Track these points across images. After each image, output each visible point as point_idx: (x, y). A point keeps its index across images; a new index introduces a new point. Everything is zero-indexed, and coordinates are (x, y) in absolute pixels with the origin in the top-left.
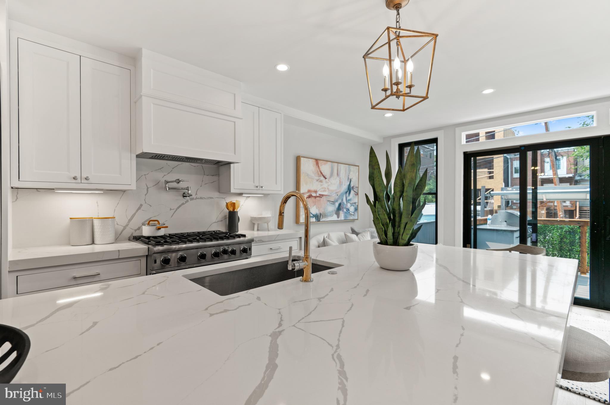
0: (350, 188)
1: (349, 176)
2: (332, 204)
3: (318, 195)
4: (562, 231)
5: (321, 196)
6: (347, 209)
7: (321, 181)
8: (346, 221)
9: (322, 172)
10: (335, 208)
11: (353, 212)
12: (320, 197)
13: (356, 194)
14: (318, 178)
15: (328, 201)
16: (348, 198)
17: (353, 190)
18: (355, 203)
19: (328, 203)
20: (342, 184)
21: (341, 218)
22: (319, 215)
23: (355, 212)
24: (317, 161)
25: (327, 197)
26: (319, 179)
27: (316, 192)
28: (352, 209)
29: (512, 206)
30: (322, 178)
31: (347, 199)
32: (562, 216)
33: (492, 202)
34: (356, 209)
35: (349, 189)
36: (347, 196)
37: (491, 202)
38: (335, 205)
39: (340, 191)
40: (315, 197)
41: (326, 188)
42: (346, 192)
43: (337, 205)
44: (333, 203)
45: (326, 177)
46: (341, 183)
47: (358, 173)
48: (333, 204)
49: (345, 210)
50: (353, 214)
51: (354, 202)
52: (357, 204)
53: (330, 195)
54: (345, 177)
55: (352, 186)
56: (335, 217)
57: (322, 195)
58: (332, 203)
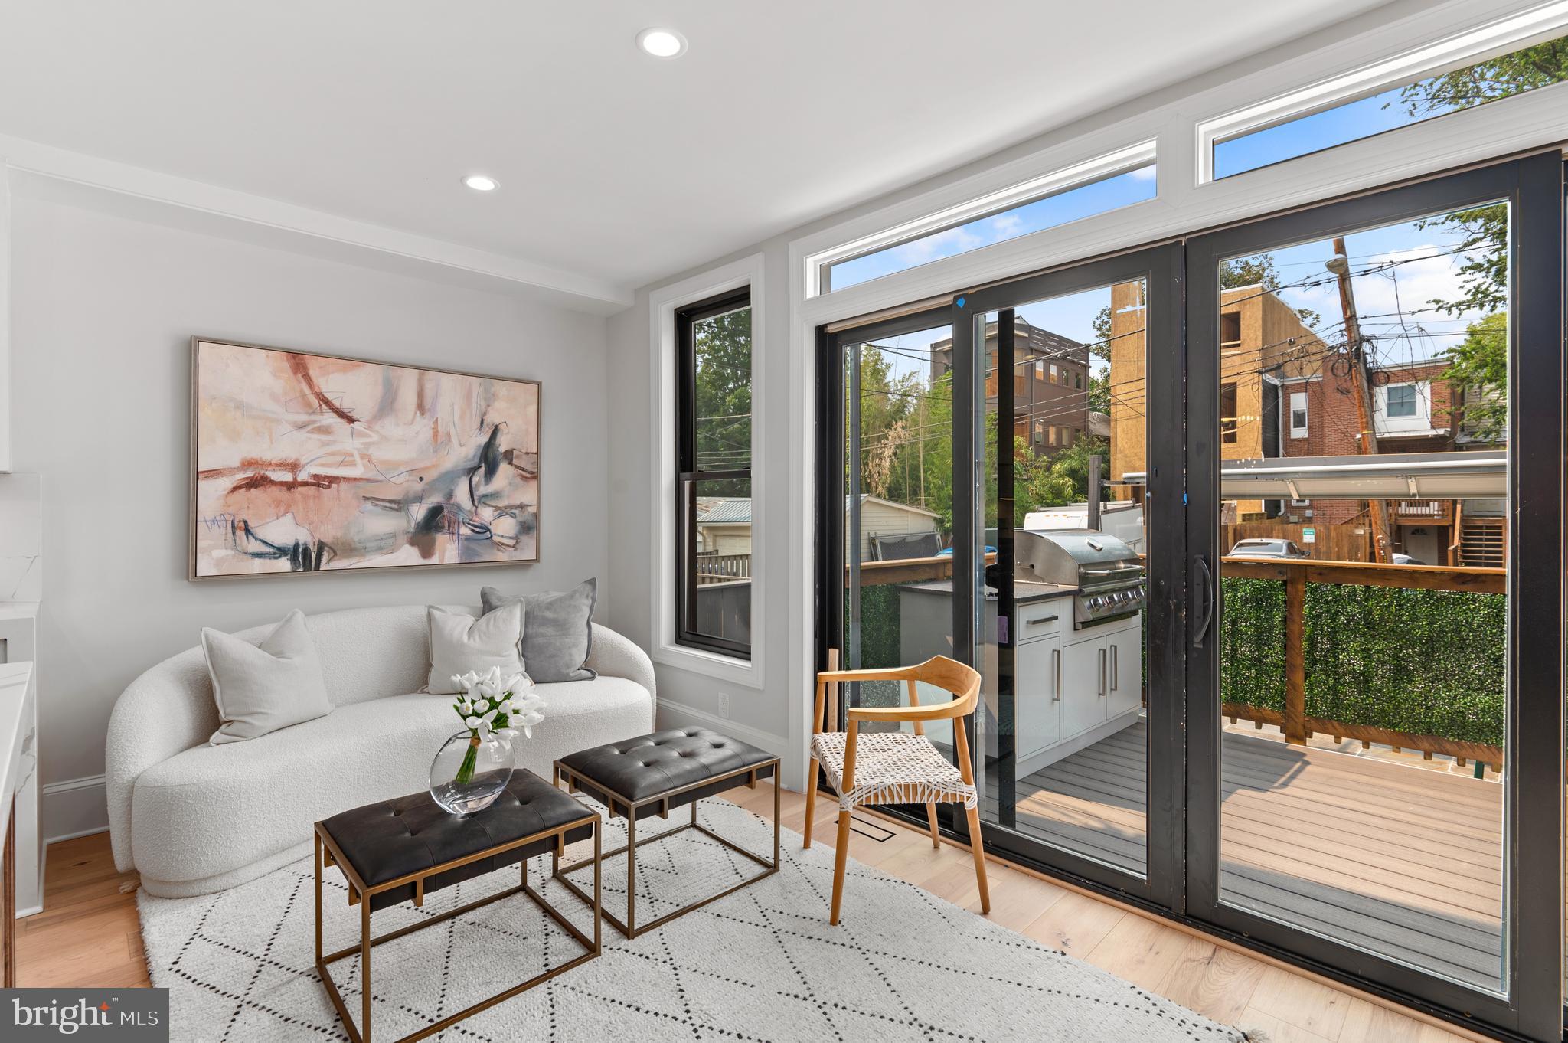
0: (491, 455)
1: (485, 413)
2: (397, 510)
3: (302, 476)
4: (1235, 596)
5: (320, 482)
6: (476, 526)
7: (325, 430)
8: (468, 566)
9: (329, 396)
10: (409, 522)
11: (512, 533)
12: (318, 485)
13: (529, 475)
14: (303, 418)
15: (366, 498)
16: (483, 490)
17: (510, 463)
18: (522, 507)
19: (368, 505)
20: (450, 440)
21: (442, 557)
22: (313, 550)
23: (524, 539)
24: (297, 359)
25: (361, 484)
26: (314, 422)
27: (294, 467)
28: (504, 528)
29: (1289, 515)
30: (329, 418)
31: (477, 494)
32: (1384, 542)
33: (1233, 506)
34: (529, 527)
35: (489, 459)
36: (474, 483)
37: (1230, 504)
38: (408, 513)
39: (435, 466)
40: (290, 486)
41: (352, 455)
42: (472, 471)
43: (419, 512)
44: (400, 505)
45: (354, 415)
46: (439, 439)
47: (535, 407)
48: (399, 510)
49: (465, 531)
50: (512, 542)
51: (518, 503)
52: (533, 510)
53: (380, 478)
54: (462, 417)
55: (502, 449)
56: (409, 555)
57: (326, 477)
58: (388, 505)
